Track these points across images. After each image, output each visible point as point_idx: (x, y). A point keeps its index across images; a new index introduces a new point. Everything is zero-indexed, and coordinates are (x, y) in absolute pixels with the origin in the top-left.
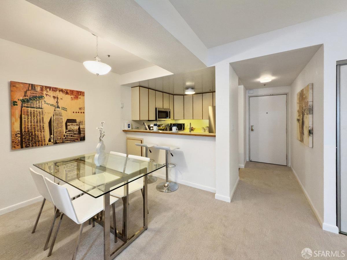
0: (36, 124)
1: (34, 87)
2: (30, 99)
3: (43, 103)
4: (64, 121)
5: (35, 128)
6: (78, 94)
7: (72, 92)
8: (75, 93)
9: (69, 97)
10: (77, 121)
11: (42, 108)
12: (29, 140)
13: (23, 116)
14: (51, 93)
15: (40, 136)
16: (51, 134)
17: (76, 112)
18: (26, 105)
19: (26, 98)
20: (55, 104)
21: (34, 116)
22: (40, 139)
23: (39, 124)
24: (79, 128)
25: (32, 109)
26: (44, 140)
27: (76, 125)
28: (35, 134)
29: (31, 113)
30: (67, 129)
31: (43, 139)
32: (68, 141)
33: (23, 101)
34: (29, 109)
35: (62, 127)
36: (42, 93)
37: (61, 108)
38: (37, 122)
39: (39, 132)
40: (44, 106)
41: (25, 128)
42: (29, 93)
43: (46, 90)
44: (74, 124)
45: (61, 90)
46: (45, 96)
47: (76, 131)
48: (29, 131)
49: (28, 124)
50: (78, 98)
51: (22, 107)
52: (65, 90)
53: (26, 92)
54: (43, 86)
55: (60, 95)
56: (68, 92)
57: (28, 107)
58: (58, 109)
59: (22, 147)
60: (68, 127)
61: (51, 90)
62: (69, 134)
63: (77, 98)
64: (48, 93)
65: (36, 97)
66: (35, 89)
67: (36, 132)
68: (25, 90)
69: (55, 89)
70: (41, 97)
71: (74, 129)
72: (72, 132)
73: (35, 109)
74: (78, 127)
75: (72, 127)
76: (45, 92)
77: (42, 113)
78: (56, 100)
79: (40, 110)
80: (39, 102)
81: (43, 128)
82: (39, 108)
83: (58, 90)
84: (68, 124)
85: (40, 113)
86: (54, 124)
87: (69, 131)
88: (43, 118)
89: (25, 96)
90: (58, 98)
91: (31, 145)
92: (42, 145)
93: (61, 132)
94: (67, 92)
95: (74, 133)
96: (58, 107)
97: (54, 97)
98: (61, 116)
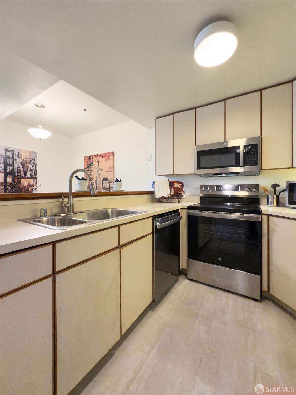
3: (93, 166)
4: (102, 179)
6: (106, 156)
9: (104, 159)
10: (108, 179)
14: (96, 159)
17: (108, 172)
18: (88, 170)
27: (107, 183)
30: (103, 186)
35: (101, 184)
36: (93, 160)
40: (94, 169)
43: (94, 157)
44: (106, 182)
45: (100, 156)
46: (94, 162)
47: (108, 188)
50: (108, 159)
52: (102, 154)
53: (88, 162)
54: (93, 155)
55: (100, 159)
58: (99, 170)
60: (104, 184)
62: (104, 190)
64: (95, 160)
65: (90, 164)
68: (88, 161)
69: (96, 156)
70: (92, 163)
71: (106, 186)
72: (106, 189)
74: (109, 184)
75: (105, 184)
76: (94, 160)
79: (92, 172)
83: (99, 156)
84: (104, 181)
86: (97, 182)
87: (104, 188)
89: (88, 164)
90: (99, 162)
94: (102, 156)
95: (106, 190)
96: (99, 169)
97: (97, 162)
98: (100, 175)
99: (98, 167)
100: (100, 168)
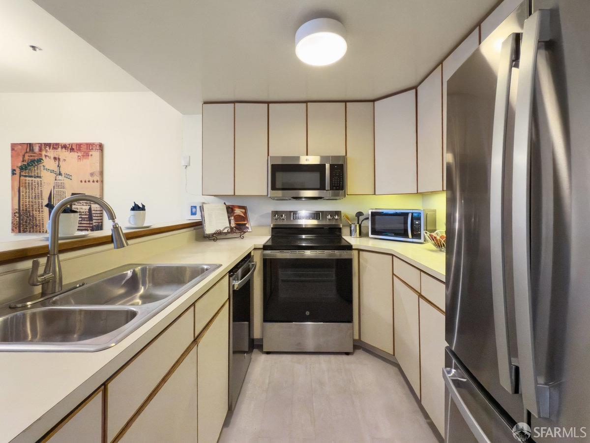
0: (34, 200)
1: (33, 147)
2: (28, 164)
3: (42, 168)
5: (33, 206)
6: (83, 149)
7: (79, 146)
9: (75, 155)
11: (40, 177)
13: (21, 188)
14: (51, 153)
15: (38, 218)
17: (85, 182)
18: (24, 174)
19: (24, 163)
21: (33, 188)
22: (38, 222)
23: (37, 200)
24: (90, 209)
25: (31, 178)
26: (42, 224)
27: (85, 204)
28: (33, 215)
31: (41, 222)
33: (21, 168)
34: (28, 178)
36: (41, 154)
37: (63, 175)
38: (36, 197)
39: (38, 212)
40: (44, 173)
41: (22, 205)
42: (27, 157)
43: (45, 148)
45: (65, 147)
46: (44, 158)
47: (86, 215)
48: (26, 210)
49: (27, 200)
50: (88, 155)
51: (20, 176)
52: (69, 145)
53: (24, 155)
54: (41, 144)
55: (63, 154)
56: (74, 147)
57: (26, 176)
58: (60, 177)
59: (20, 232)
61: (51, 147)
64: (48, 154)
65: (33, 161)
66: (32, 150)
67: (34, 212)
68: (23, 153)
69: (55, 146)
70: (40, 161)
71: (81, 211)
73: (34, 179)
74: (88, 207)
75: (78, 207)
76: (44, 153)
77: (42, 184)
78: (57, 162)
79: (38, 179)
80: (38, 168)
81: (42, 206)
82: (38, 177)
83: (60, 147)
85: (38, 184)
88: (41, 191)
89: (23, 161)
90: (59, 159)
91: (28, 230)
92: (40, 232)
94: (70, 148)
96: (60, 174)
98: (63, 188)
99: (56, 169)
100: (62, 172)
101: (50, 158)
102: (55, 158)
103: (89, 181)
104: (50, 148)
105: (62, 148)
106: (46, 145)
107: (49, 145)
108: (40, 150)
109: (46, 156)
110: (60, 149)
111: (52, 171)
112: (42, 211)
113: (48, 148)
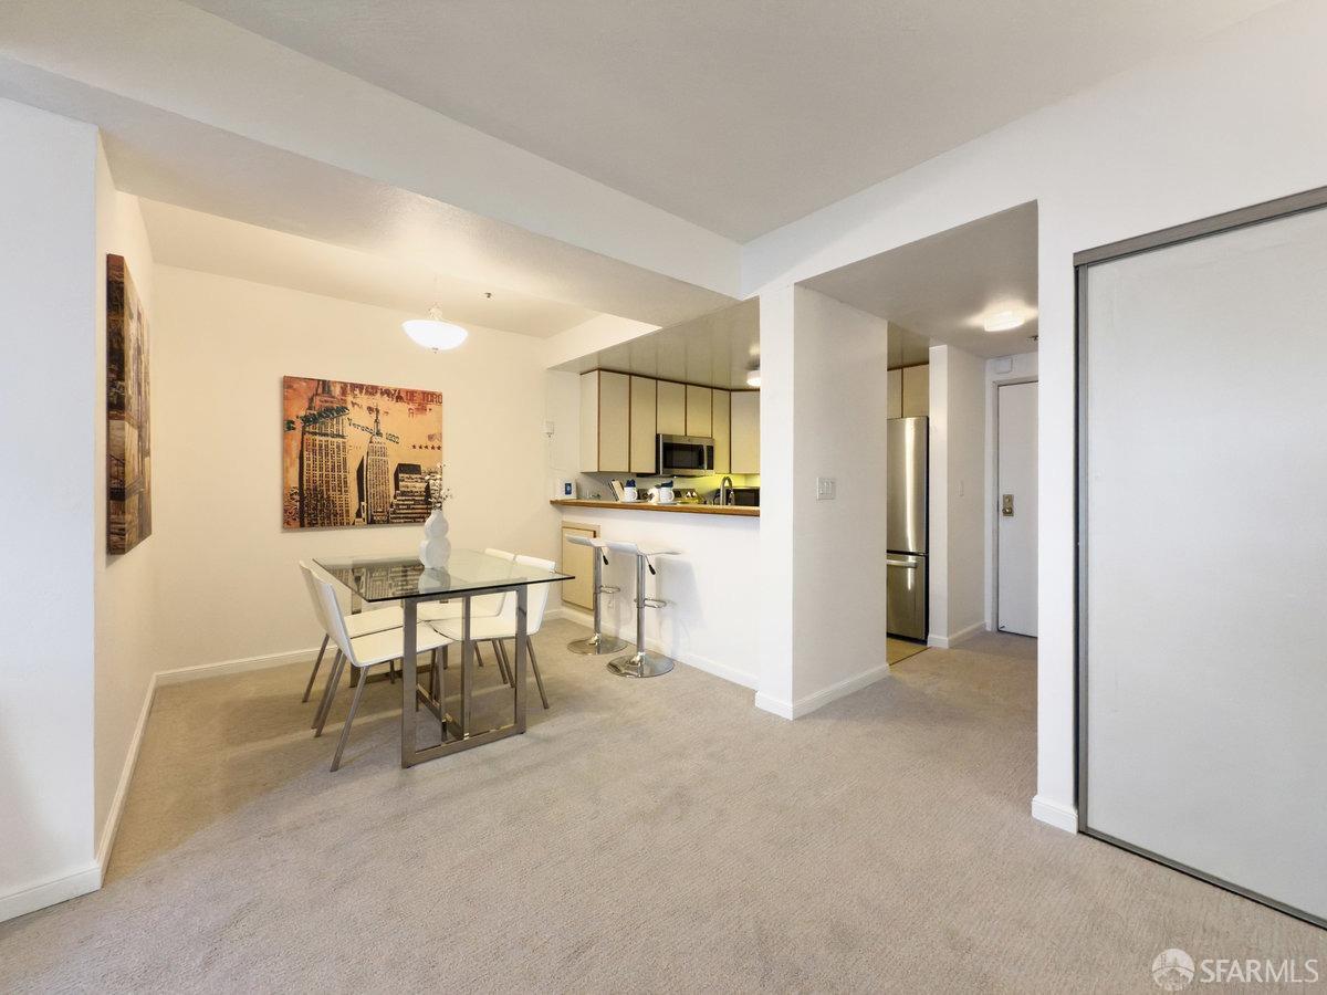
0: (330, 473)
1: (329, 387)
2: (320, 415)
3: (346, 422)
4: (392, 469)
5: (327, 482)
6: (423, 400)
7: (411, 395)
8: (418, 398)
9: (403, 407)
10: (422, 469)
11: (343, 437)
12: (315, 509)
13: (305, 453)
14: (364, 400)
15: (338, 503)
16: (361, 499)
17: (421, 447)
18: (311, 430)
19: (312, 412)
20: (371, 425)
21: (327, 455)
22: (338, 509)
23: (336, 474)
24: (428, 488)
25: (323, 438)
26: (347, 511)
27: (419, 480)
28: (329, 497)
29: (321, 446)
30: (397, 488)
31: (344, 508)
32: (400, 518)
33: (306, 420)
34: (318, 437)
35: (386, 483)
36: (345, 401)
37: (384, 436)
38: (333, 470)
39: (338, 493)
40: (349, 431)
41: (308, 481)
42: (317, 401)
43: (353, 391)
44: (413, 476)
45: (386, 392)
46: (350, 407)
47: (420, 496)
48: (315, 489)
49: (315, 474)
50: (426, 410)
51: (303, 434)
52: (395, 390)
53: (311, 400)
54: (345, 384)
55: (382, 402)
56: (403, 395)
57: (315, 434)
58: (378, 439)
59: (302, 525)
60: (401, 483)
61: (364, 391)
62: (404, 501)
63: (422, 409)
64: (358, 401)
66: (329, 392)
67: (331, 492)
68: (310, 395)
69: (372, 390)
70: (342, 410)
71: (414, 490)
72: (411, 498)
73: (330, 439)
74: (424, 485)
75: (409, 484)
76: (350, 398)
77: (344, 448)
78: (374, 415)
79: (340, 440)
80: (338, 423)
81: (346, 482)
82: (338, 436)
83: (379, 391)
84: (401, 475)
85: (338, 447)
86: (369, 475)
87: (403, 494)
88: (345, 459)
89: (310, 408)
90: (378, 411)
91: (319, 522)
92: (342, 524)
93: (384, 496)
94: (398, 396)
95: (413, 500)
96: (379, 434)
98: (384, 455)
99: (373, 426)
100: (382, 431)
101: (361, 407)
102: (370, 409)
103: (426, 447)
104: (361, 392)
105: (382, 394)
106: (354, 386)
107: (361, 387)
108: (344, 393)
109: (353, 404)
110: (379, 394)
111: (365, 429)
112: (346, 491)
113: (357, 392)
